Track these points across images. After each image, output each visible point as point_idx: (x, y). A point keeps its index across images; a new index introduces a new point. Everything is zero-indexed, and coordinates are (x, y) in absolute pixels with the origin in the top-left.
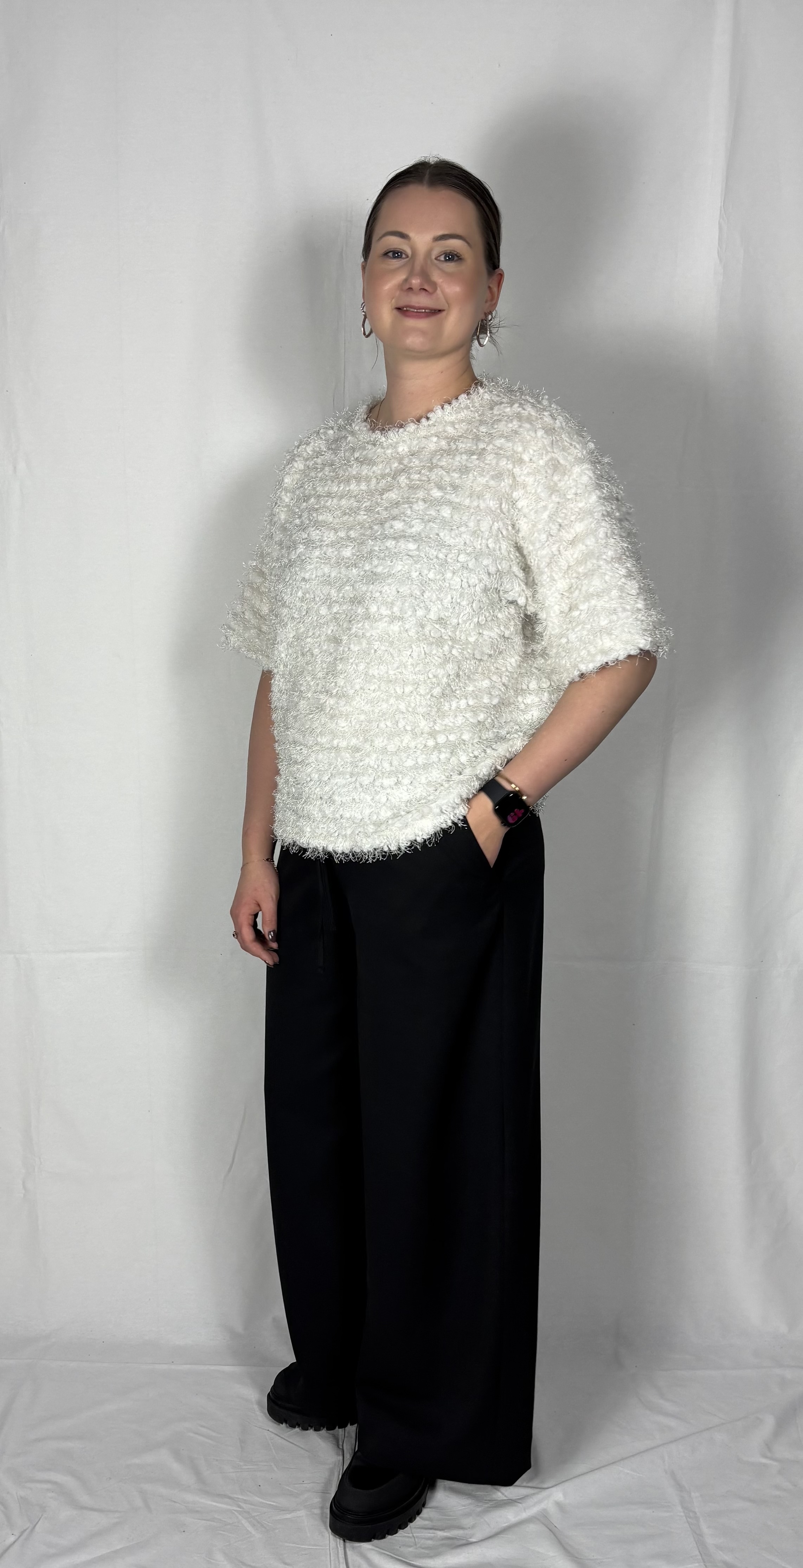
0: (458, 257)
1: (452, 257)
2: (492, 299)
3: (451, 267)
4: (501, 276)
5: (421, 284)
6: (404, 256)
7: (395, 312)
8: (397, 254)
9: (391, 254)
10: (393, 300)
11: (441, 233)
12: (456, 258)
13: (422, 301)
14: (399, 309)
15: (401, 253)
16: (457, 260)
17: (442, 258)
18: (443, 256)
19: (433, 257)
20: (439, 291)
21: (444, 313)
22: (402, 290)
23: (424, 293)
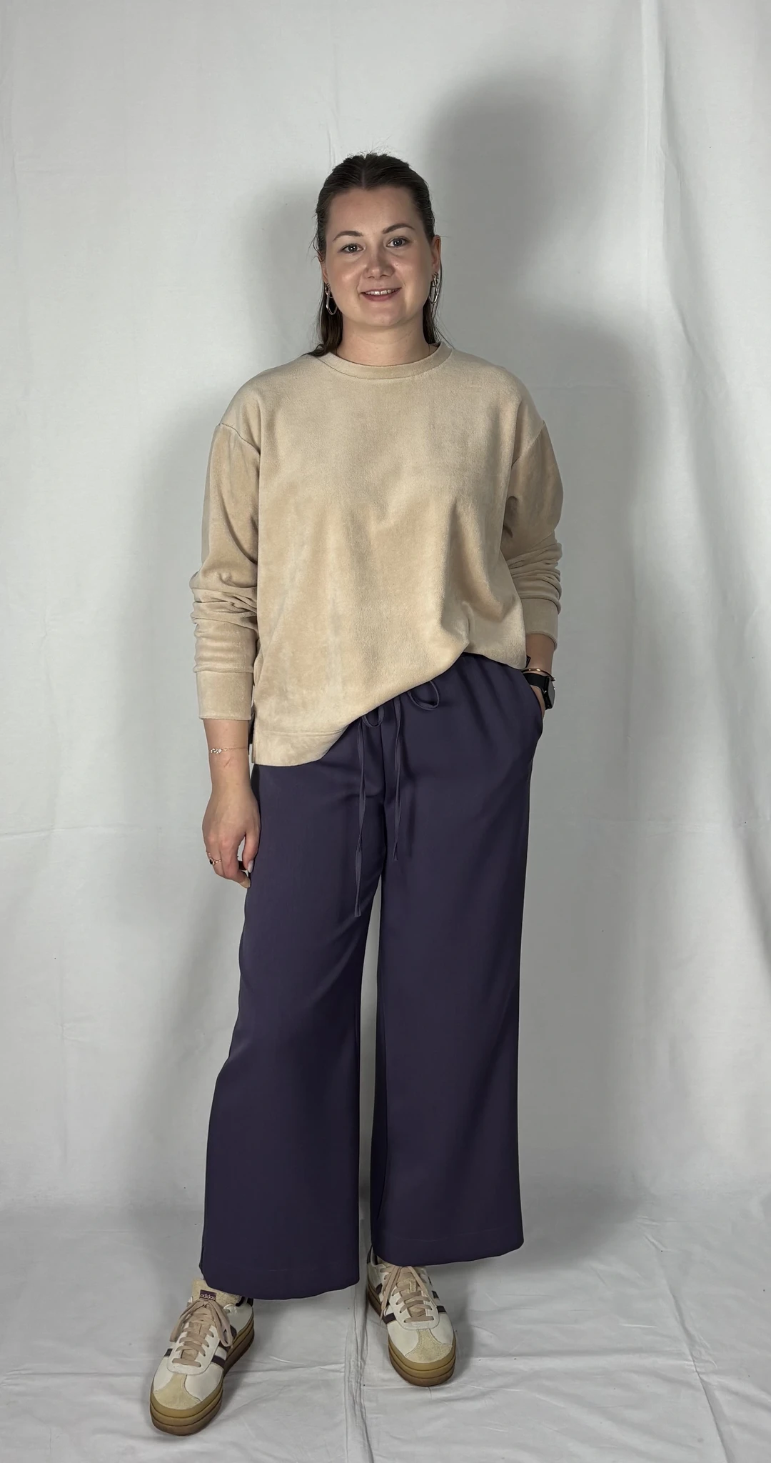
0: (404, 240)
1: (400, 242)
2: (434, 262)
3: (401, 251)
4: (439, 240)
5: (381, 272)
6: (358, 249)
7: (362, 296)
8: (353, 248)
9: (347, 249)
10: (358, 289)
11: (387, 225)
12: (403, 242)
13: (383, 285)
14: (364, 293)
15: (356, 246)
16: (404, 244)
17: (392, 244)
18: (392, 243)
19: (385, 245)
20: (396, 274)
21: (401, 291)
22: (365, 278)
23: (384, 278)
